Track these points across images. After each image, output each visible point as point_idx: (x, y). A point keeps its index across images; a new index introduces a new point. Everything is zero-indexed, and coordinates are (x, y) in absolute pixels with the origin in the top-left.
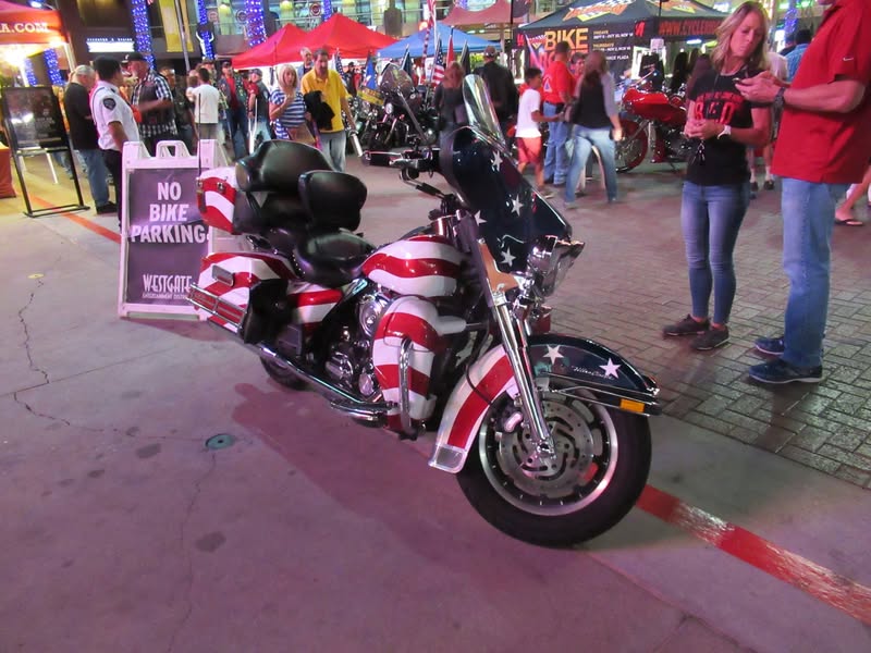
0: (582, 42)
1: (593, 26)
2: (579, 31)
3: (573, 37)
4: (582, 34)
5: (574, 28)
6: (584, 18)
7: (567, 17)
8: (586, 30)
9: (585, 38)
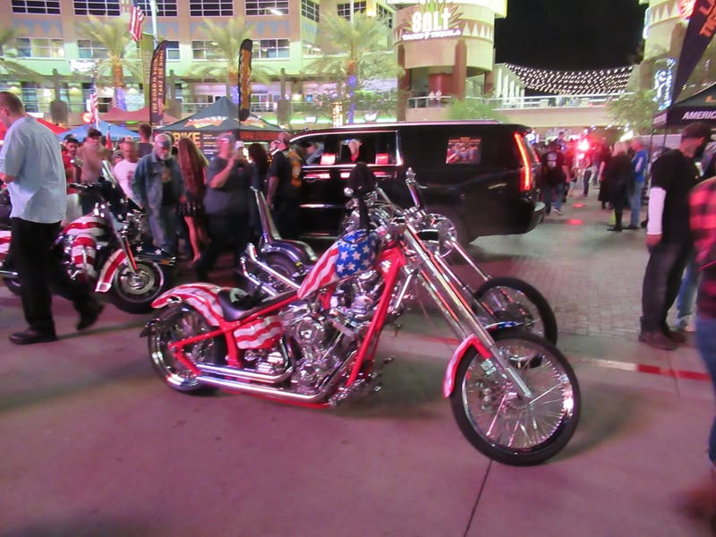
0: (197, 140)
1: (203, 132)
2: (195, 134)
3: (191, 136)
4: (197, 136)
5: (191, 131)
6: (197, 126)
7: (188, 125)
8: (198, 134)
9: (198, 138)
